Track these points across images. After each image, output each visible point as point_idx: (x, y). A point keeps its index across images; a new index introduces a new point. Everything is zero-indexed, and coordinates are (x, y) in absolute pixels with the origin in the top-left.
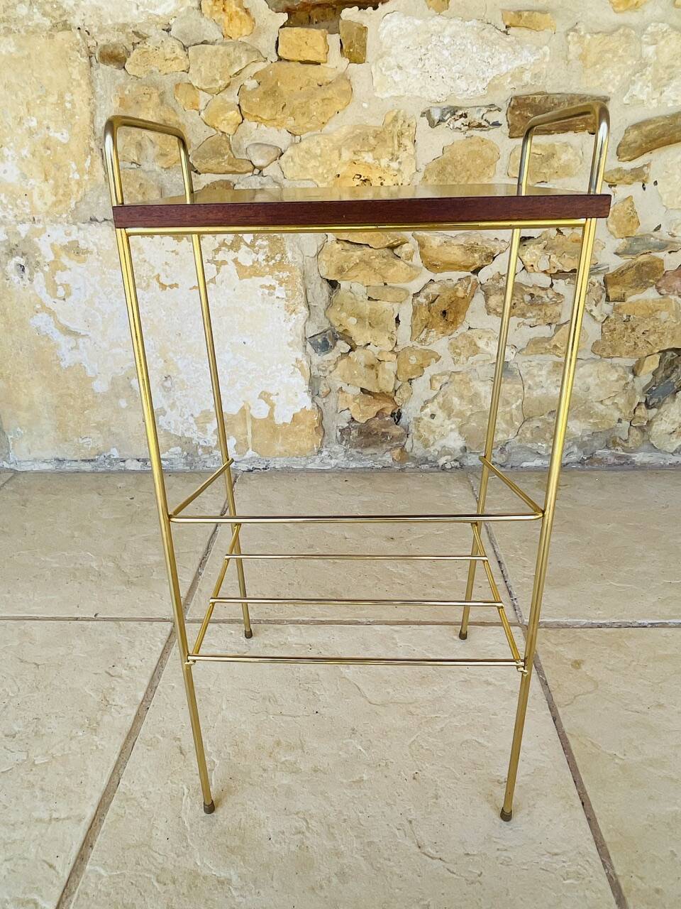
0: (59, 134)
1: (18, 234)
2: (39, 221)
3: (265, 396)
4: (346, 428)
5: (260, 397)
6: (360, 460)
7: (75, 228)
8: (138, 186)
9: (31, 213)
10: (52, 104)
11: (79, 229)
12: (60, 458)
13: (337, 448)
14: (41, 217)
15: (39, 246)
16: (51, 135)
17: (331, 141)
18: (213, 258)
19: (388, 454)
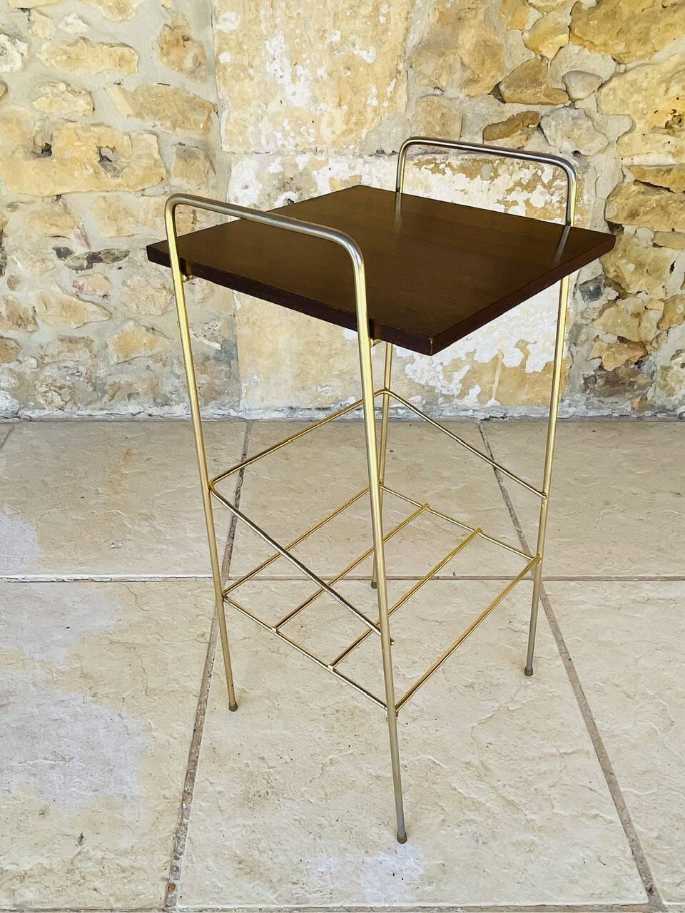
0: (365, 52)
1: (296, 166)
2: (321, 152)
3: (522, 345)
4: (592, 376)
5: (517, 346)
6: (600, 408)
7: (361, 161)
8: (439, 116)
9: (316, 142)
10: (364, 17)
11: (366, 162)
12: (293, 406)
13: (578, 396)
14: (324, 147)
15: (317, 181)
16: (356, 52)
17: (659, 72)
18: (504, 198)
19: (628, 403)
